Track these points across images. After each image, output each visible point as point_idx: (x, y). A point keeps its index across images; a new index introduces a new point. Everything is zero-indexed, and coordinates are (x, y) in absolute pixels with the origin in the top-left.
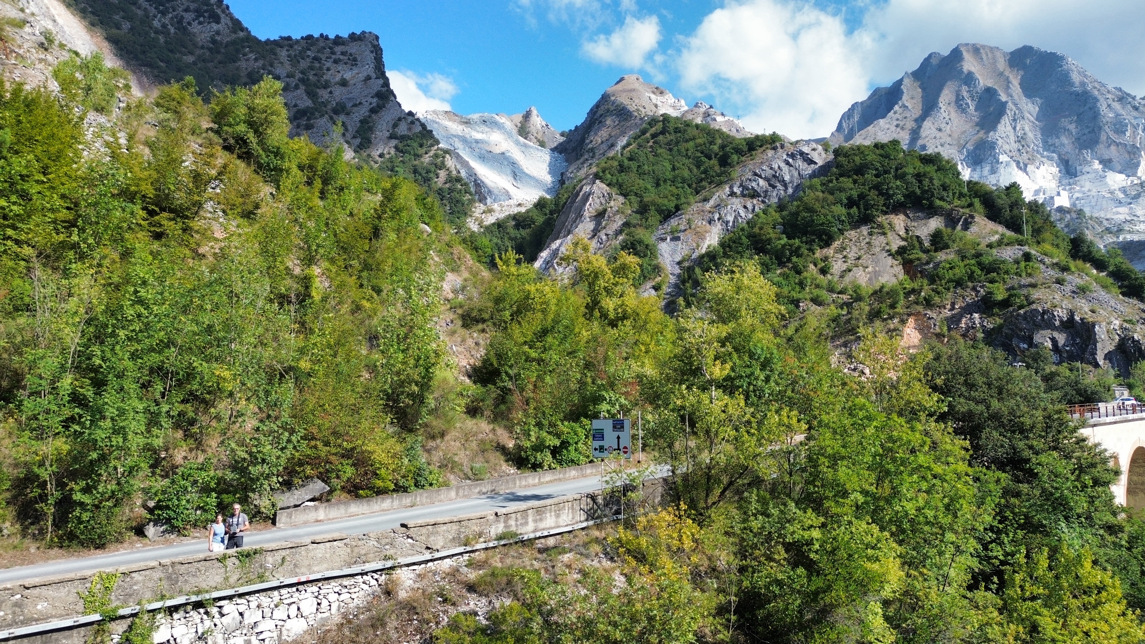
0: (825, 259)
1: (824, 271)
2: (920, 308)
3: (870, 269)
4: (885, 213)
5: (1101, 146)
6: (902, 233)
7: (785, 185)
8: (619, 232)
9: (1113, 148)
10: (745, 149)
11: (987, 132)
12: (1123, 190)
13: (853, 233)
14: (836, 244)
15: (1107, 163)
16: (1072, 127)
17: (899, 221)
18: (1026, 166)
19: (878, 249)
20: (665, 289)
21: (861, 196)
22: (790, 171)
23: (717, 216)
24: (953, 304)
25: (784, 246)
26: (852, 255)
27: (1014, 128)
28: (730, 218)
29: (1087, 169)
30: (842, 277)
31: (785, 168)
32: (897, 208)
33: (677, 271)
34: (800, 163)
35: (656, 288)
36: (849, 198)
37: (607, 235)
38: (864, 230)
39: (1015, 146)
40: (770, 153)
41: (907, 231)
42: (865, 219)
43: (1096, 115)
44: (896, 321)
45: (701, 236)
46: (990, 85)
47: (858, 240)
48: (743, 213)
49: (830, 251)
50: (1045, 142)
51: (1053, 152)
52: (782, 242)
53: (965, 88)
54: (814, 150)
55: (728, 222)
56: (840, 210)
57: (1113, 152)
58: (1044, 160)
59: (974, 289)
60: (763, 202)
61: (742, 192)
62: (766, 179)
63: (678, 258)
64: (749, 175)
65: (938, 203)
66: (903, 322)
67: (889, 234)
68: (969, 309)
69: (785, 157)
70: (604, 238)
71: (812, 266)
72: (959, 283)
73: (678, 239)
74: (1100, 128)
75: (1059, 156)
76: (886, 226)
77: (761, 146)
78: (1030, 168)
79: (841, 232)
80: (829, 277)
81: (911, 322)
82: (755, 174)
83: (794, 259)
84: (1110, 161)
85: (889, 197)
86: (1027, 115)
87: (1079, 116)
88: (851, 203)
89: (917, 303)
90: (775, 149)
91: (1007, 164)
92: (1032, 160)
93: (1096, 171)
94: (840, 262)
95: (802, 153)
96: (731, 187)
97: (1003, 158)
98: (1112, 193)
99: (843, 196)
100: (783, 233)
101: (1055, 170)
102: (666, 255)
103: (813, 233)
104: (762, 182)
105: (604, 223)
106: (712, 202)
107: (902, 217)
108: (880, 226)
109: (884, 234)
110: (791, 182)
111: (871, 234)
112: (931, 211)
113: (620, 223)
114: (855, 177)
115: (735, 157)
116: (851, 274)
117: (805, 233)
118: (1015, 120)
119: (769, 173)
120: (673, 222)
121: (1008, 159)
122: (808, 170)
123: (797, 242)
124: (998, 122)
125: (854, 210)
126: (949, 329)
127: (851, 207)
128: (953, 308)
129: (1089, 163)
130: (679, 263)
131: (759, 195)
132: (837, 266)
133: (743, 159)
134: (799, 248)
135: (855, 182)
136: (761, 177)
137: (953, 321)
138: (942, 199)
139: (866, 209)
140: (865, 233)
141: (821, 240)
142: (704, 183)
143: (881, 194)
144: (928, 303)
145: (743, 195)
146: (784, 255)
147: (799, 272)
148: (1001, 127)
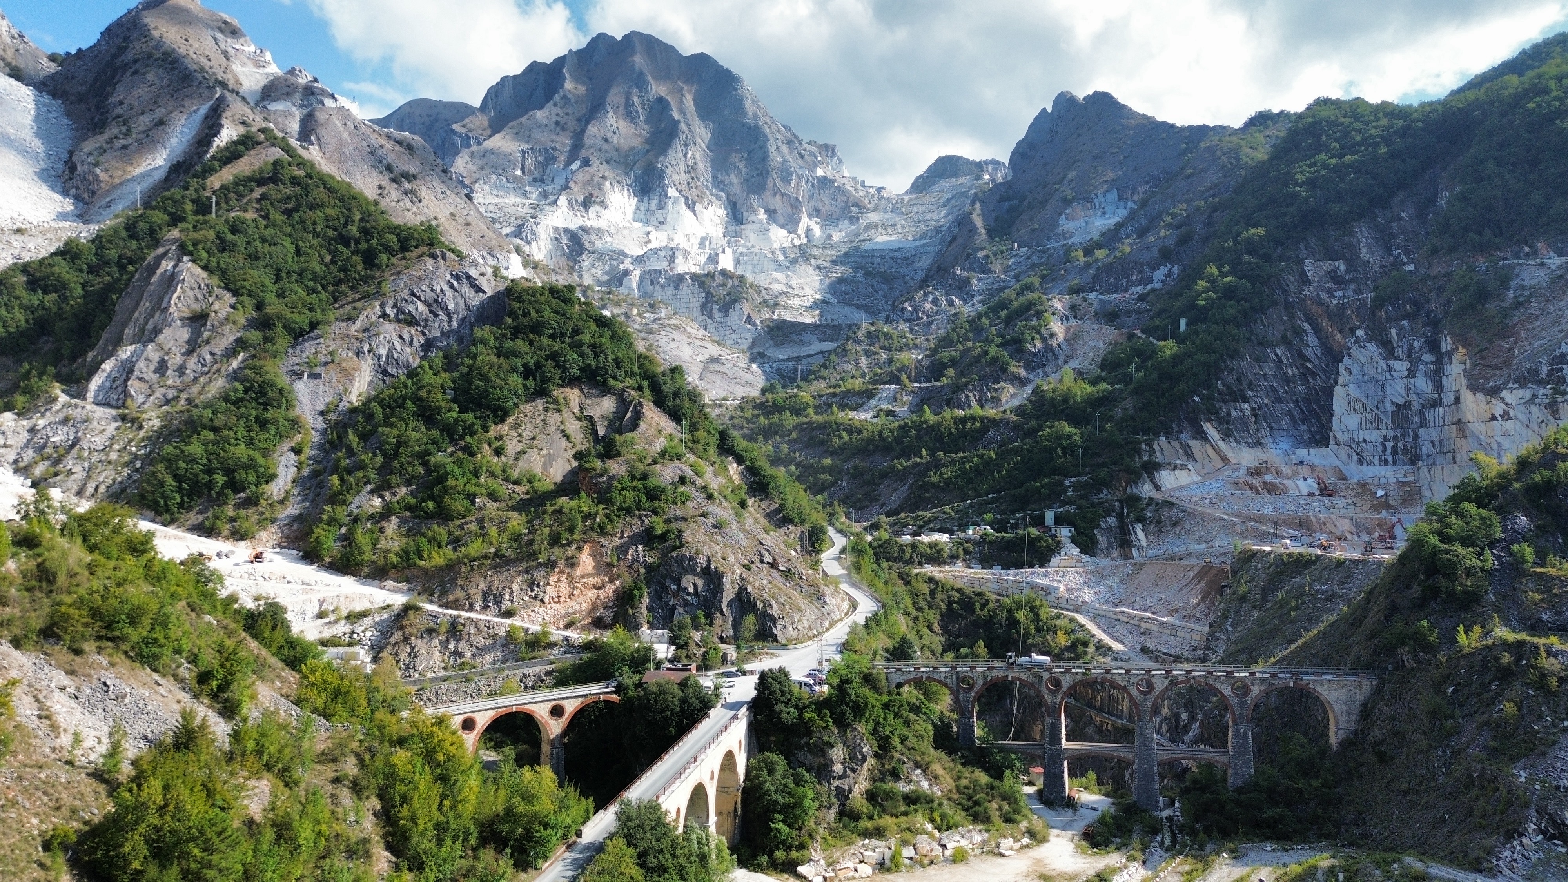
0: (499, 438)
1: (498, 452)
2: (595, 536)
3: (544, 452)
4: (561, 386)
5: (767, 193)
6: (577, 410)
7: (449, 315)
8: (230, 353)
9: (778, 197)
10: (396, 246)
11: (657, 156)
12: (783, 251)
13: (528, 406)
14: (510, 420)
15: (771, 213)
16: (742, 165)
17: (574, 396)
18: (694, 203)
19: (553, 429)
20: (308, 452)
21: (538, 366)
22: (455, 298)
23: (366, 347)
24: (623, 532)
25: (456, 420)
26: (526, 434)
27: (685, 155)
28: (383, 352)
29: (752, 218)
30: (516, 459)
31: (449, 293)
32: (573, 382)
33: (321, 424)
34: (466, 289)
35: (297, 451)
36: (525, 366)
37: (211, 353)
38: (540, 404)
39: (684, 177)
40: (430, 263)
41: (581, 409)
42: (541, 392)
43: (765, 158)
44: (574, 547)
45: (348, 375)
46: (662, 94)
47: (533, 417)
48: (398, 345)
49: (504, 428)
50: (715, 177)
51: (722, 190)
52: (454, 414)
53: (635, 91)
54: (482, 274)
55: (379, 357)
56: (516, 380)
57: (777, 203)
58: (713, 199)
59: (640, 518)
60: (423, 333)
61: (397, 315)
62: (425, 302)
63: (321, 407)
64: (405, 294)
65: (611, 382)
66: (580, 549)
67: (565, 411)
68: (635, 540)
69: (448, 277)
70: (208, 357)
71: (486, 447)
72: (628, 511)
73: (318, 376)
74: (768, 173)
75: (728, 196)
76: (562, 401)
77: (416, 247)
78: (698, 207)
79: (516, 405)
80: (503, 459)
81: (587, 549)
82: (413, 294)
83: (468, 439)
84: (774, 211)
85: (565, 370)
86: (699, 140)
87: (749, 153)
88: (527, 373)
89: (592, 529)
90: (434, 256)
91: (676, 201)
92: (701, 197)
93: (761, 222)
94: (514, 441)
95: (469, 277)
96: (382, 306)
97: (672, 192)
98: (773, 252)
99: (519, 362)
100: (454, 401)
101: (722, 212)
102: (305, 401)
103: (488, 407)
104: (421, 307)
105: (206, 334)
106: (358, 324)
107: (576, 391)
108: (556, 402)
109: (559, 411)
110: (456, 312)
111: (546, 409)
112: (605, 390)
113: (232, 338)
114: (531, 336)
115: (384, 257)
116: (526, 456)
117: (479, 406)
118: (686, 145)
119: (431, 295)
120: (309, 348)
121: (677, 194)
122: (476, 300)
123: (470, 416)
124: (670, 146)
125: (530, 383)
126: (619, 559)
127: (526, 378)
128: (622, 537)
129: (755, 211)
130: (322, 413)
131: (418, 324)
132: (512, 446)
133: (394, 261)
134: (473, 424)
135: (531, 344)
136: (419, 298)
137: (622, 550)
138: (614, 377)
139: (543, 381)
140: (541, 408)
141: (496, 415)
142: (343, 287)
143: (558, 366)
144: (602, 531)
145: (399, 321)
146: (457, 432)
147: (472, 455)
148: (671, 152)
